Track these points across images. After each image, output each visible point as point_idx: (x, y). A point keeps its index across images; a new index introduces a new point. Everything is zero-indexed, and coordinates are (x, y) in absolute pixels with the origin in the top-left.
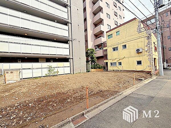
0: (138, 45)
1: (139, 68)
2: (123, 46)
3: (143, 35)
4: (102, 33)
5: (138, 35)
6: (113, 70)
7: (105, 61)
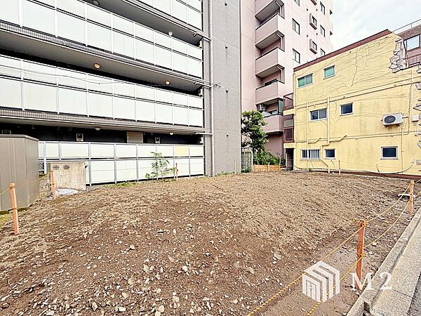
0: (389, 104)
1: (389, 166)
2: (342, 106)
3: (409, 77)
4: (278, 71)
5: (392, 78)
6: (310, 169)
7: (287, 146)
